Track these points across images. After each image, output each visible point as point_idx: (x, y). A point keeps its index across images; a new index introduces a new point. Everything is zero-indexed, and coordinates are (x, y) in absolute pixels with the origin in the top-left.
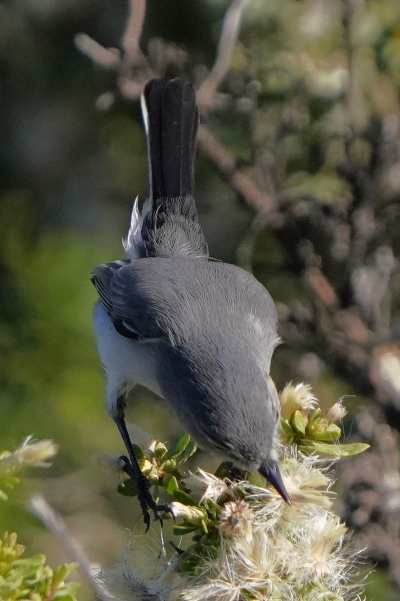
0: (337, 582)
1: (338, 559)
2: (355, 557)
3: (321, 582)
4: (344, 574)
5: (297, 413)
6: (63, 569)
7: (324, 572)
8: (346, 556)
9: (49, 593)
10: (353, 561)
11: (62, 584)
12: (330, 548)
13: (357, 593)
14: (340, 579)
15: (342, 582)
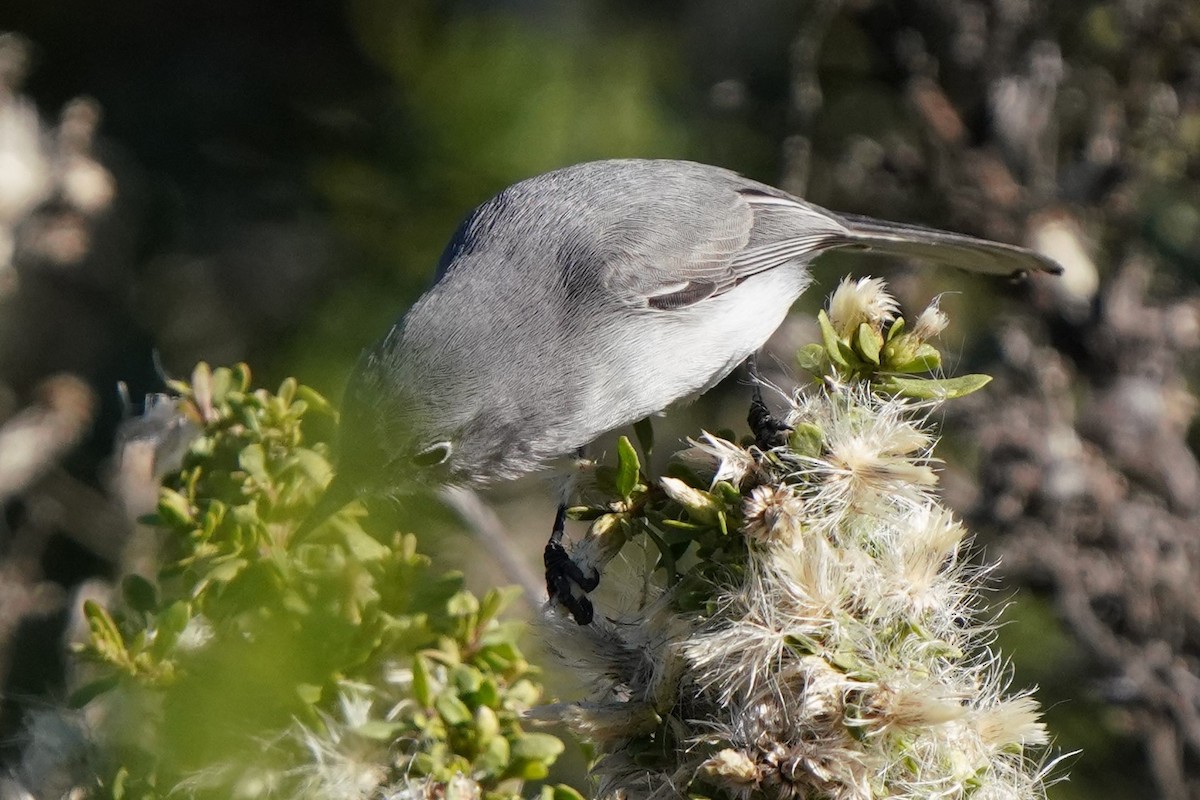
0: (950, 622)
1: (951, 583)
2: (980, 578)
3: (922, 624)
4: (962, 610)
5: (864, 327)
6: (496, 597)
7: (927, 606)
8: (964, 579)
9: (471, 638)
10: (978, 587)
11: (493, 624)
12: (937, 565)
13: (984, 641)
14: (955, 617)
15: (959, 622)
